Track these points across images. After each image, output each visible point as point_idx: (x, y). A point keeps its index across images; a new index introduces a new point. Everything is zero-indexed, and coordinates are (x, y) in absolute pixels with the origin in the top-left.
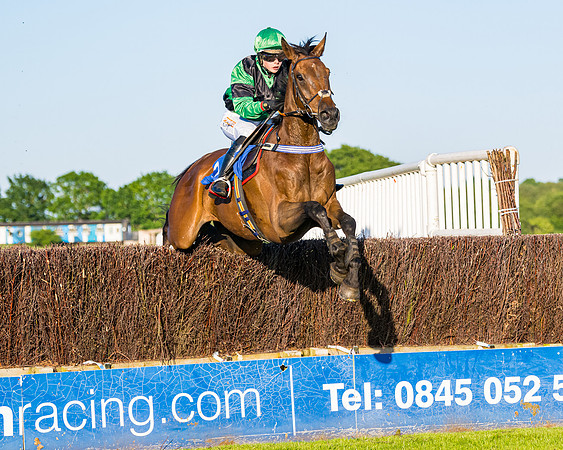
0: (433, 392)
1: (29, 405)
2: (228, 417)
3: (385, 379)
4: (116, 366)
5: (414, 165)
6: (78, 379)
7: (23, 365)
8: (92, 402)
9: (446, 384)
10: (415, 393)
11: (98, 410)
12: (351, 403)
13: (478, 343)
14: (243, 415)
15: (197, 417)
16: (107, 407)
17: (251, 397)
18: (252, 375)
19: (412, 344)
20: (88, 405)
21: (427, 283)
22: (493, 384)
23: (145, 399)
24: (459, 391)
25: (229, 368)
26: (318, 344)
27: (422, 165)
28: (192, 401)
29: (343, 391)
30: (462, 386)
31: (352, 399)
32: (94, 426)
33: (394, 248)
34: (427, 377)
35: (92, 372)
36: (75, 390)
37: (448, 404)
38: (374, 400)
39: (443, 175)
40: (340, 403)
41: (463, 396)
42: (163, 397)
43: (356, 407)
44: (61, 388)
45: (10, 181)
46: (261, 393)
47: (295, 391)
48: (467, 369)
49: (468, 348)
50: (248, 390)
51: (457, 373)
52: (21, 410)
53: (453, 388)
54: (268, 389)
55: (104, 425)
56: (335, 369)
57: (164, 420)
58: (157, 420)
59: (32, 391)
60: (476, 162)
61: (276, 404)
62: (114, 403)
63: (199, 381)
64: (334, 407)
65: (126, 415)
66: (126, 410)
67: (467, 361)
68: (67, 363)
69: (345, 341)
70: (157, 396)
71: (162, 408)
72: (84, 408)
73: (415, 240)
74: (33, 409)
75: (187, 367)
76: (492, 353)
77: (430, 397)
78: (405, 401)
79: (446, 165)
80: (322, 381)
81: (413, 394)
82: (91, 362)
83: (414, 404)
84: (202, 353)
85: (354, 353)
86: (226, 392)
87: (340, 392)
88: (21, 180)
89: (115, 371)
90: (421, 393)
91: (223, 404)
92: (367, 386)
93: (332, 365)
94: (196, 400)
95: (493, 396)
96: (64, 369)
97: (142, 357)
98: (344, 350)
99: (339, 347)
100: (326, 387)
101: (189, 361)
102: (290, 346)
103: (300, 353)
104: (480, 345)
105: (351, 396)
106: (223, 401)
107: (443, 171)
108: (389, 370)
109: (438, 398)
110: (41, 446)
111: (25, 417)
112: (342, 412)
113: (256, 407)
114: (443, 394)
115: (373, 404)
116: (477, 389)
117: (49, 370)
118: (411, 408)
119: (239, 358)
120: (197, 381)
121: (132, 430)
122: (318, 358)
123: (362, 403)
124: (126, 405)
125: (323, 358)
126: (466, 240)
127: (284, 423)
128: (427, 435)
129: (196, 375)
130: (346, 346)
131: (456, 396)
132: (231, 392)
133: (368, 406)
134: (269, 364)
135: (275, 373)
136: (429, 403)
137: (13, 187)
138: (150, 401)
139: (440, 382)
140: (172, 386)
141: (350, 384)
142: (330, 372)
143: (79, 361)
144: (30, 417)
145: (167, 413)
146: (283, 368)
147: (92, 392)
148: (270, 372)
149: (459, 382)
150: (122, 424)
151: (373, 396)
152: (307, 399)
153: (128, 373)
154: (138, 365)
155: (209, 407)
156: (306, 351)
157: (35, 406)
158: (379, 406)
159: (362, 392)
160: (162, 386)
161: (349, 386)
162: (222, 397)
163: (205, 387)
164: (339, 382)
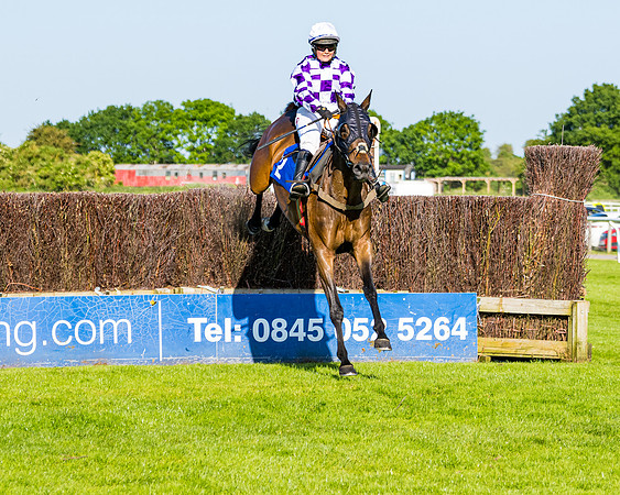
0: (288, 329)
2: (102, 342)
4: (6, 296)
9: (300, 322)
12: (212, 335)
14: (116, 342)
15: (74, 341)
17: (123, 327)
18: (124, 308)
23: (29, 324)
24: (311, 329)
25: (105, 301)
28: (70, 327)
29: (206, 324)
30: (314, 325)
31: (213, 332)
34: (282, 316)
37: (301, 339)
38: (234, 334)
40: (203, 335)
42: (45, 323)
43: (218, 339)
46: (132, 324)
47: (162, 323)
50: (122, 320)
51: (310, 313)
53: (306, 326)
54: (139, 320)
56: (199, 306)
57: (45, 343)
58: (39, 342)
61: (145, 330)
62: (2, 327)
63: (77, 311)
64: (198, 338)
65: (12, 336)
66: (12, 333)
70: (40, 321)
71: (44, 332)
75: (67, 298)
76: (343, 297)
77: (285, 333)
78: (261, 335)
80: (187, 315)
81: (269, 330)
83: (270, 339)
84: (84, 288)
86: (101, 321)
87: (204, 326)
89: (4, 300)
90: (277, 329)
91: (98, 331)
92: (228, 322)
93: (196, 302)
94: (73, 327)
98: (207, 290)
99: (208, 287)
100: (190, 320)
105: (213, 329)
106: (98, 329)
109: (292, 334)
112: (204, 343)
113: (127, 335)
114: (297, 330)
115: (233, 337)
116: (328, 327)
118: (267, 342)
119: (118, 292)
120: (75, 311)
121: (17, 350)
122: (185, 296)
123: (223, 335)
124: (12, 328)
125: (189, 296)
127: (152, 349)
129: (74, 305)
131: (310, 333)
132: (106, 321)
133: (228, 338)
134: (140, 299)
135: (146, 307)
136: (284, 338)
138: (33, 326)
139: (294, 320)
140: (53, 314)
142: (195, 307)
145: (48, 337)
148: (141, 305)
149: (312, 321)
150: (8, 344)
151: (233, 330)
152: (173, 330)
153: (16, 301)
155: (85, 333)
156: (177, 289)
158: (238, 339)
159: (223, 326)
160: (44, 313)
161: (211, 320)
162: (97, 325)
163: (82, 316)
164: (203, 316)
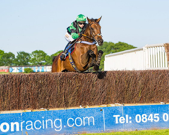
0: (147, 118)
1: (24, 122)
2: (84, 125)
3: (132, 114)
4: (50, 110)
5: (141, 48)
6: (39, 114)
7: (22, 109)
8: (43, 121)
9: (151, 115)
10: (142, 118)
11: (45, 123)
12: (122, 121)
13: (161, 102)
14: (89, 125)
15: (75, 125)
16: (48, 122)
17: (91, 119)
18: (92, 112)
19: (140, 103)
20: (42, 121)
21: (145, 84)
22: (166, 115)
23: (59, 120)
24: (155, 117)
25: (85, 110)
26: (112, 103)
27: (144, 48)
28: (73, 120)
29: (120, 117)
30: (156, 116)
31: (122, 120)
32: (44, 128)
33: (135, 73)
34: (145, 113)
35: (43, 112)
36: (38, 117)
37: (152, 121)
38: (129, 120)
39: (150, 51)
40: (119, 121)
41: (156, 119)
42: (64, 119)
43: (124, 122)
44: (33, 116)
45: (18, 53)
46: (94, 118)
47: (105, 117)
48: (158, 110)
49: (158, 104)
50: (90, 117)
51: (154, 112)
52: (22, 123)
53: (153, 116)
54: (97, 117)
55: (47, 128)
56: (117, 111)
57: (65, 126)
58: (63, 126)
59: (25, 117)
60: (160, 47)
61: (99, 121)
62: (50, 121)
63: (76, 114)
64: (117, 122)
65: (53, 124)
66: (53, 123)
67: (158, 108)
68: (35, 109)
69: (120, 102)
70: (63, 119)
71: (64, 123)
72: (40, 122)
73: (142, 71)
74: (25, 123)
75: (72, 110)
76: (165, 106)
77: (146, 119)
78: (138, 120)
79: (151, 48)
80: (113, 114)
81: (141, 118)
82: (43, 108)
83: (141, 121)
84: (76, 106)
85: (123, 106)
86: (84, 118)
87: (119, 118)
88: (21, 53)
89: (50, 111)
90: (143, 118)
91: (83, 121)
92: (127, 116)
93: (116, 109)
94: (74, 120)
95: (166, 119)
96: (35, 110)
97: (58, 107)
98: (120, 105)
99: (118, 104)
100: (114, 116)
101: (72, 108)
102: (103, 103)
103: (106, 106)
104: (162, 103)
105: (122, 119)
106: (83, 120)
107: (150, 50)
108: (134, 111)
109: (149, 119)
110: (27, 134)
111: (23, 125)
112: (119, 124)
113: (93, 122)
114: (150, 118)
115: (129, 121)
116: (161, 117)
117: (30, 111)
118: (140, 123)
119: (88, 107)
120: (75, 114)
121: (55, 129)
122: (112, 107)
123: (125, 121)
124: (53, 122)
125: (113, 107)
126: (157, 71)
127: (101, 127)
128: (145, 131)
129: (75, 112)
130: (120, 103)
131: (154, 119)
132: (85, 118)
133: (127, 122)
134: (97, 109)
135: (99, 112)
136: (146, 121)
137: (18, 55)
138: (61, 120)
139: (149, 115)
140: (67, 116)
141: (122, 115)
142: (116, 111)
143: (39, 108)
144: (24, 125)
145: (66, 124)
146: (101, 110)
147: (43, 117)
148: (97, 111)
149: (155, 115)
150: (52, 127)
151: (129, 119)
152: (108, 120)
153: (54, 112)
154: (57, 109)
155: (78, 122)
156: (108, 105)
157: (26, 122)
158: (131, 122)
159: (125, 118)
160: (64, 116)
161: (121, 116)
162: (83, 119)
163: (77, 116)
164: (118, 114)
